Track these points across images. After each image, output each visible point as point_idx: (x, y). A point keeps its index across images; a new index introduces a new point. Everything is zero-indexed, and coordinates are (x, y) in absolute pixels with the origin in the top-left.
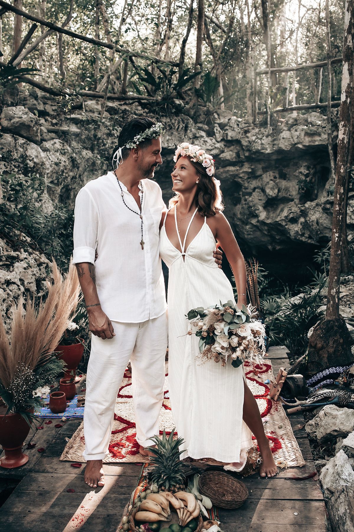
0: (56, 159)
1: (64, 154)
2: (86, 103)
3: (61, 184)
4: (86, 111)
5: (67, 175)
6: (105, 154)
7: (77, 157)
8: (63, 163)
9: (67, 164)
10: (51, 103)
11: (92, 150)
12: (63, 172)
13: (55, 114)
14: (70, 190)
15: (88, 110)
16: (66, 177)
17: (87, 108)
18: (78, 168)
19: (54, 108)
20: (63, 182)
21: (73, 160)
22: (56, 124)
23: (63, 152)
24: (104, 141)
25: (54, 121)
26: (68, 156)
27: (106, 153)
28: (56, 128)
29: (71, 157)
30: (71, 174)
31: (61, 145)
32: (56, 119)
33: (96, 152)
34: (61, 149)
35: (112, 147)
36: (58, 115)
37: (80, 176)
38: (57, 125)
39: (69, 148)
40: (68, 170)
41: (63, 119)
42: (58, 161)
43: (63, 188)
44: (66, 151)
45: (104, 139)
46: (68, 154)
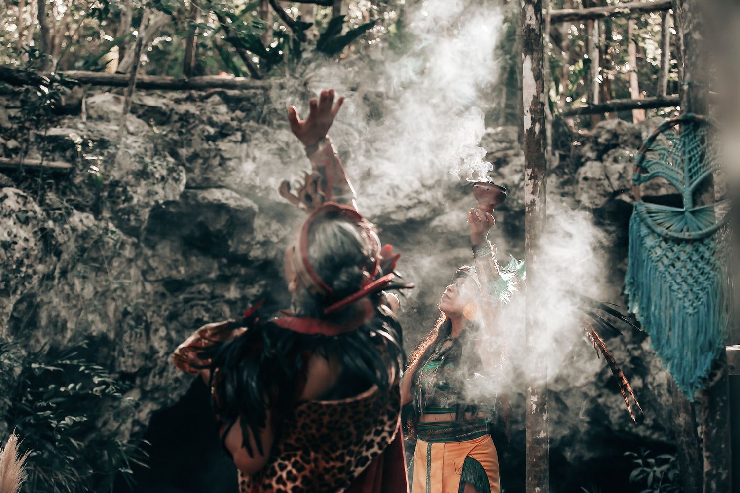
0: (6, 235)
1: (25, 222)
2: (90, 100)
3: (15, 292)
4: (89, 118)
5: (30, 271)
6: (129, 220)
7: (57, 230)
8: (21, 243)
9: (32, 244)
10: (6, 103)
11: (96, 212)
12: (20, 263)
13: (15, 126)
14: (39, 306)
15: (95, 116)
16: (28, 277)
17: (91, 112)
18: (58, 254)
19: (13, 113)
20: (20, 288)
21: (45, 236)
22: (16, 151)
23: (22, 216)
24: (129, 189)
25: (12, 144)
26: (33, 226)
27: (132, 217)
28: (16, 159)
29: (43, 230)
30: (40, 268)
31: (20, 200)
32: (15, 138)
33: (106, 214)
34: (20, 210)
35: (147, 204)
36: (21, 129)
37: (64, 273)
38: (17, 154)
39: (37, 208)
40: (32, 258)
41: (32, 139)
42: (9, 239)
43: (19, 302)
44: (30, 214)
45: (127, 184)
46: (35, 222)
